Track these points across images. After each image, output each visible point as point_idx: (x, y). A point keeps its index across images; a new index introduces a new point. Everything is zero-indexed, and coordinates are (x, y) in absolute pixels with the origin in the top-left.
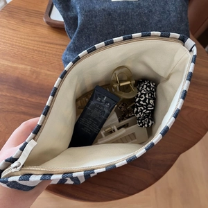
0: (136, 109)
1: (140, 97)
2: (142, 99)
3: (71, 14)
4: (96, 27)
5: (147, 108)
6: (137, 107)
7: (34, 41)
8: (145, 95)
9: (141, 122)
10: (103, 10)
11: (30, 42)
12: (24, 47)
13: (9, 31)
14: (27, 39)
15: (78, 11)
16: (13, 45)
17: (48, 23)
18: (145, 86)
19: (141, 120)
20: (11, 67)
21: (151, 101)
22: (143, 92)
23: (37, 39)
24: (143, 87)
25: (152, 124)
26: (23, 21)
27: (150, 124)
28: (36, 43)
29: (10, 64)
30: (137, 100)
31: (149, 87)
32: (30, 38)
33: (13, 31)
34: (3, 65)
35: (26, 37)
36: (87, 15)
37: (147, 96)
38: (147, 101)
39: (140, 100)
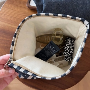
0: (64, 53)
1: (67, 47)
2: (68, 48)
3: (40, 4)
4: (52, 10)
5: (70, 52)
6: (65, 52)
7: (22, 15)
8: (69, 46)
9: (66, 59)
10: (55, 2)
11: (20, 16)
12: (17, 18)
13: (10, 10)
14: (19, 14)
15: (44, 2)
16: (12, 17)
17: (28, 7)
18: (69, 42)
19: (67, 58)
20: (11, 27)
21: (72, 49)
22: (68, 44)
23: (23, 14)
24: (68, 42)
25: (72, 60)
26: (17, 6)
27: (70, 60)
28: (23, 16)
29: (10, 26)
30: (65, 48)
31: (71, 42)
32: (20, 14)
33: (12, 11)
34: (8, 26)
35: (18, 13)
36: (47, 4)
37: (70, 47)
38: (70, 49)
39: (66, 49)
